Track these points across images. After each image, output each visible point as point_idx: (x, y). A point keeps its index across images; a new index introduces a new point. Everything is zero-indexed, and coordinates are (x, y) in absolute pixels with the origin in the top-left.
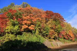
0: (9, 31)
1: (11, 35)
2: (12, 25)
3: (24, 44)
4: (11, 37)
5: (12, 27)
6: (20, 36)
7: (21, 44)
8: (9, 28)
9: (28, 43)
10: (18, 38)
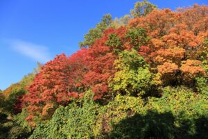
0: (124, 85)
1: (130, 98)
2: (131, 68)
3: (186, 124)
4: (135, 104)
5: (131, 74)
6: (157, 99)
7: (174, 127)
8: (123, 76)
9: (203, 123)
10: (157, 105)
